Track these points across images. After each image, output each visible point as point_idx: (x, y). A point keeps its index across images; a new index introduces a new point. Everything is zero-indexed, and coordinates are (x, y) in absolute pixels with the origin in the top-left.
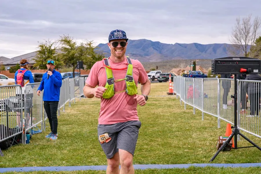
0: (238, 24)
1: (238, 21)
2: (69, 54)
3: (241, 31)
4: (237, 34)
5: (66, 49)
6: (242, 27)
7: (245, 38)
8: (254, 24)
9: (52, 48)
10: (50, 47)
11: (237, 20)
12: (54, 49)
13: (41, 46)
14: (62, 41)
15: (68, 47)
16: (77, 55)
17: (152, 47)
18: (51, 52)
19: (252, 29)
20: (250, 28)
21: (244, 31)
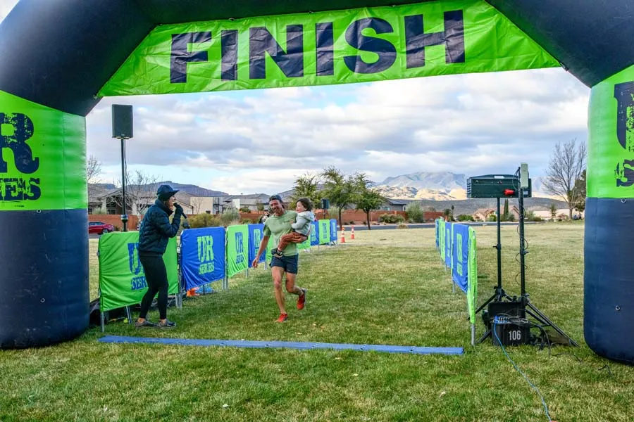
0: (558, 150)
1: (558, 147)
2: (333, 190)
3: (562, 159)
4: (556, 164)
5: (330, 184)
6: (563, 154)
7: (567, 170)
8: (579, 152)
9: (313, 183)
10: (310, 182)
11: (556, 146)
12: (315, 185)
13: (299, 181)
14: (326, 174)
15: (333, 182)
16: (343, 191)
17: (454, 182)
18: (311, 188)
19: (577, 157)
20: (574, 156)
21: (566, 160)
